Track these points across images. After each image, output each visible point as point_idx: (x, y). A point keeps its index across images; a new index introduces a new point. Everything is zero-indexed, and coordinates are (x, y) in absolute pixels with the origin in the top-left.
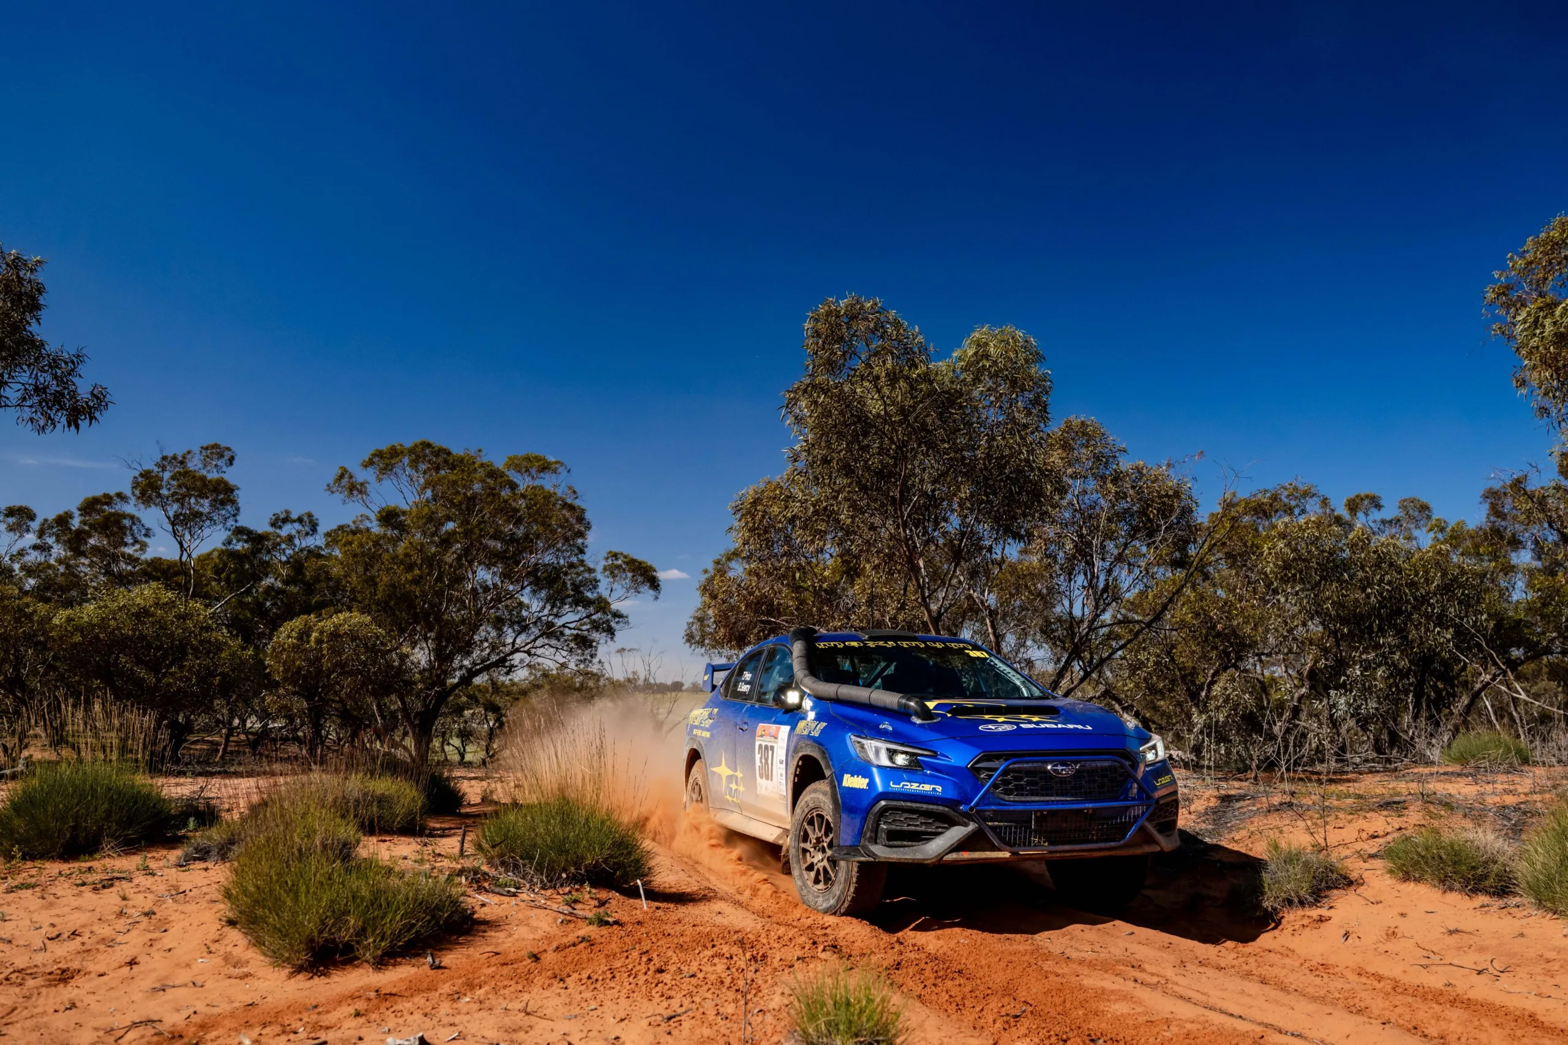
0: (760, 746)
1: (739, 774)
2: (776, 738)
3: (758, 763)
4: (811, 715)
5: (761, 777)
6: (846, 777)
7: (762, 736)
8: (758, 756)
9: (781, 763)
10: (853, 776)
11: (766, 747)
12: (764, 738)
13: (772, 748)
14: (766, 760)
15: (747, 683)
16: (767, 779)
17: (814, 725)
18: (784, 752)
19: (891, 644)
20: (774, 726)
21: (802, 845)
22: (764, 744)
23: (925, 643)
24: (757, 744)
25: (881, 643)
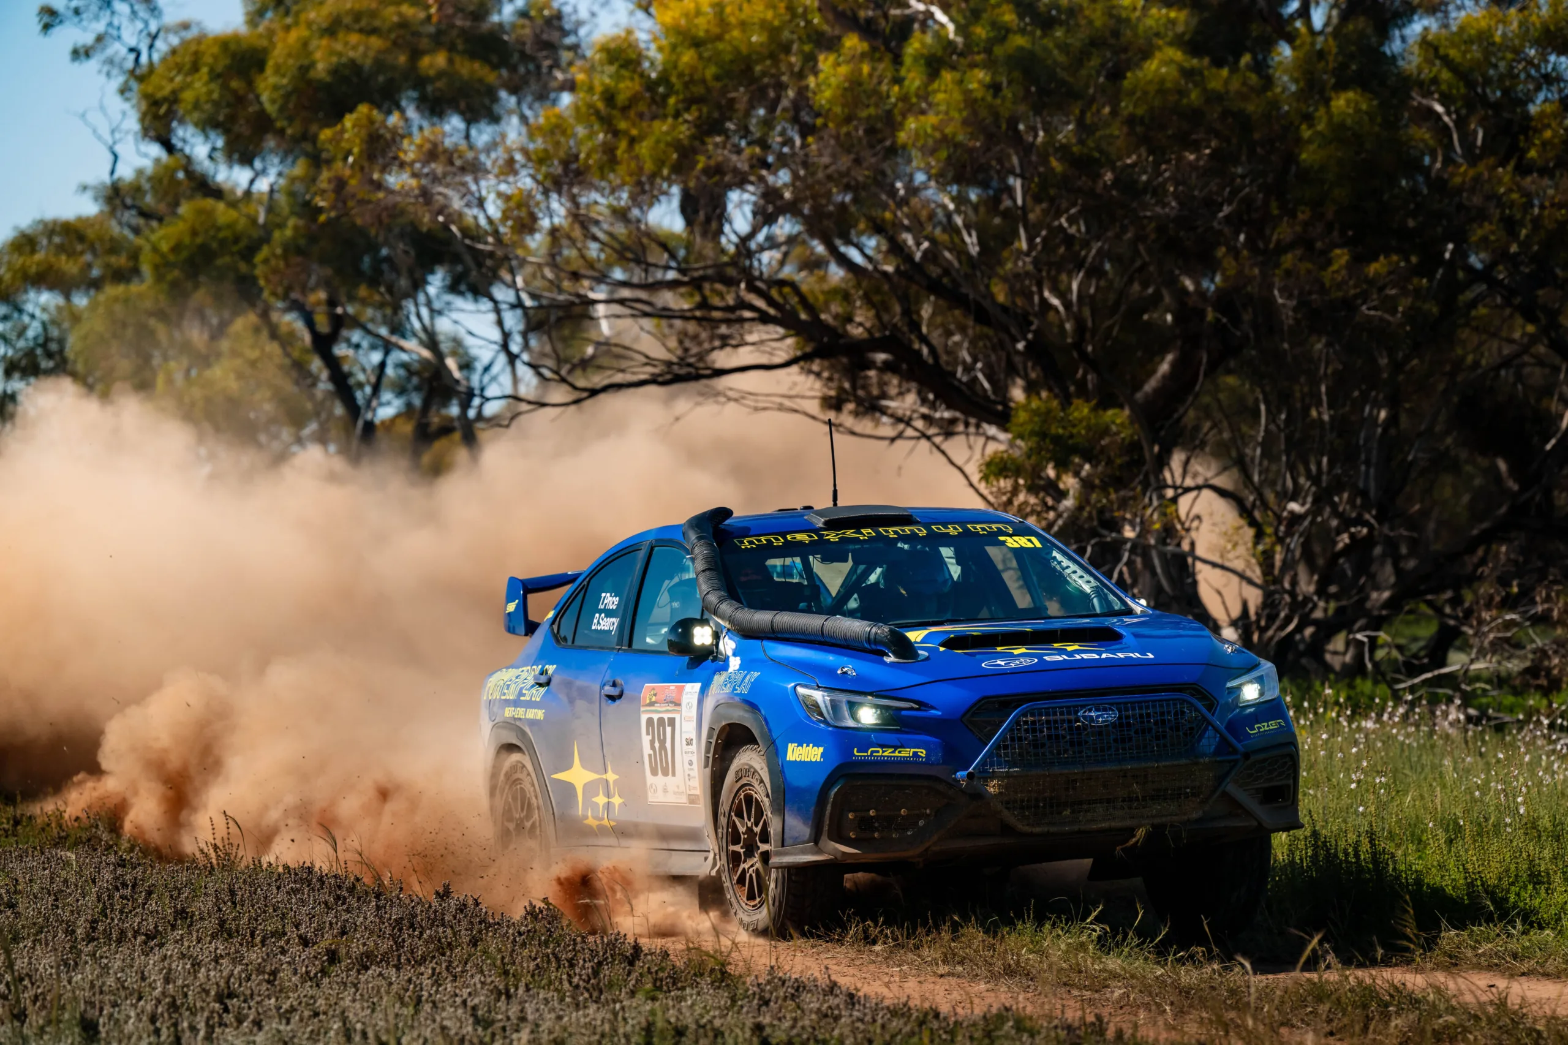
0: (650, 721)
1: (611, 776)
2: (679, 705)
3: (647, 750)
4: (735, 663)
5: (654, 772)
6: (791, 747)
7: (652, 704)
8: (646, 739)
9: (689, 742)
10: (800, 745)
11: (661, 720)
12: (657, 707)
13: (672, 722)
14: (663, 742)
15: (609, 613)
16: (665, 773)
17: (740, 677)
18: (694, 724)
19: (867, 532)
20: (673, 686)
21: (732, 848)
22: (656, 717)
23: (927, 526)
24: (644, 718)
25: (850, 533)
